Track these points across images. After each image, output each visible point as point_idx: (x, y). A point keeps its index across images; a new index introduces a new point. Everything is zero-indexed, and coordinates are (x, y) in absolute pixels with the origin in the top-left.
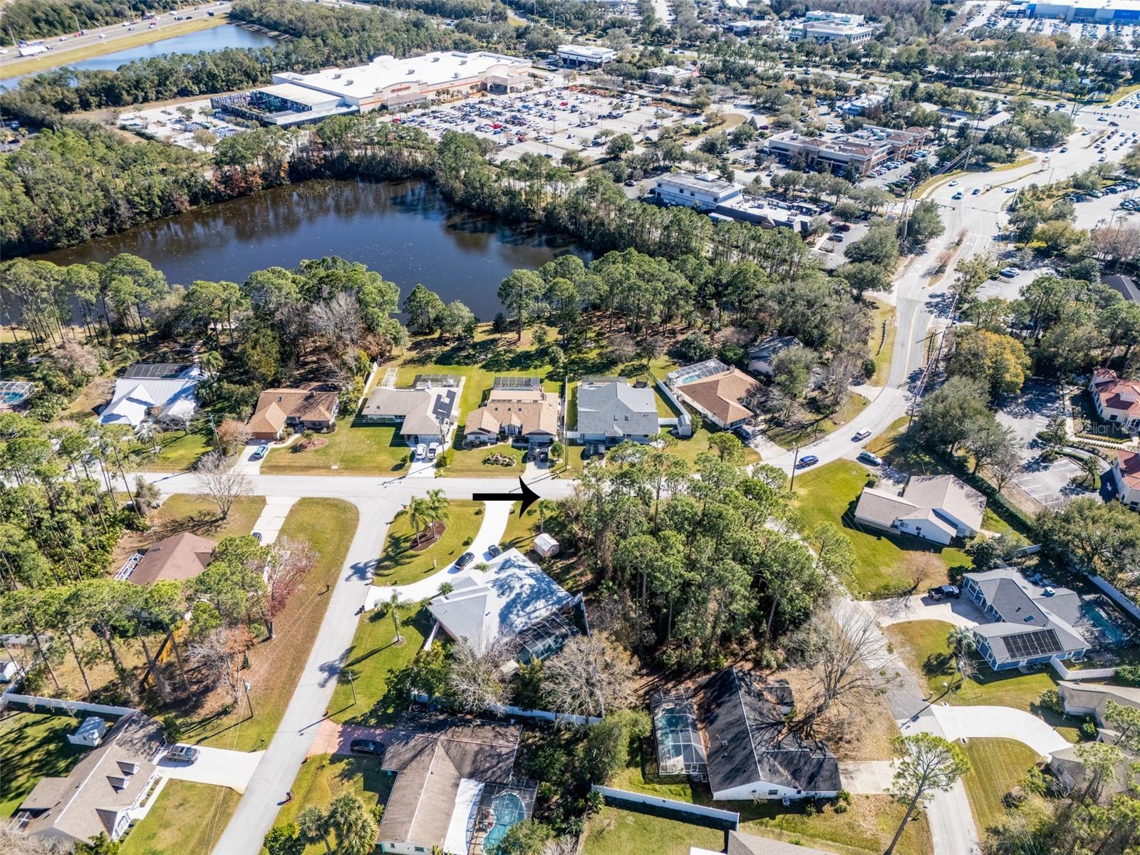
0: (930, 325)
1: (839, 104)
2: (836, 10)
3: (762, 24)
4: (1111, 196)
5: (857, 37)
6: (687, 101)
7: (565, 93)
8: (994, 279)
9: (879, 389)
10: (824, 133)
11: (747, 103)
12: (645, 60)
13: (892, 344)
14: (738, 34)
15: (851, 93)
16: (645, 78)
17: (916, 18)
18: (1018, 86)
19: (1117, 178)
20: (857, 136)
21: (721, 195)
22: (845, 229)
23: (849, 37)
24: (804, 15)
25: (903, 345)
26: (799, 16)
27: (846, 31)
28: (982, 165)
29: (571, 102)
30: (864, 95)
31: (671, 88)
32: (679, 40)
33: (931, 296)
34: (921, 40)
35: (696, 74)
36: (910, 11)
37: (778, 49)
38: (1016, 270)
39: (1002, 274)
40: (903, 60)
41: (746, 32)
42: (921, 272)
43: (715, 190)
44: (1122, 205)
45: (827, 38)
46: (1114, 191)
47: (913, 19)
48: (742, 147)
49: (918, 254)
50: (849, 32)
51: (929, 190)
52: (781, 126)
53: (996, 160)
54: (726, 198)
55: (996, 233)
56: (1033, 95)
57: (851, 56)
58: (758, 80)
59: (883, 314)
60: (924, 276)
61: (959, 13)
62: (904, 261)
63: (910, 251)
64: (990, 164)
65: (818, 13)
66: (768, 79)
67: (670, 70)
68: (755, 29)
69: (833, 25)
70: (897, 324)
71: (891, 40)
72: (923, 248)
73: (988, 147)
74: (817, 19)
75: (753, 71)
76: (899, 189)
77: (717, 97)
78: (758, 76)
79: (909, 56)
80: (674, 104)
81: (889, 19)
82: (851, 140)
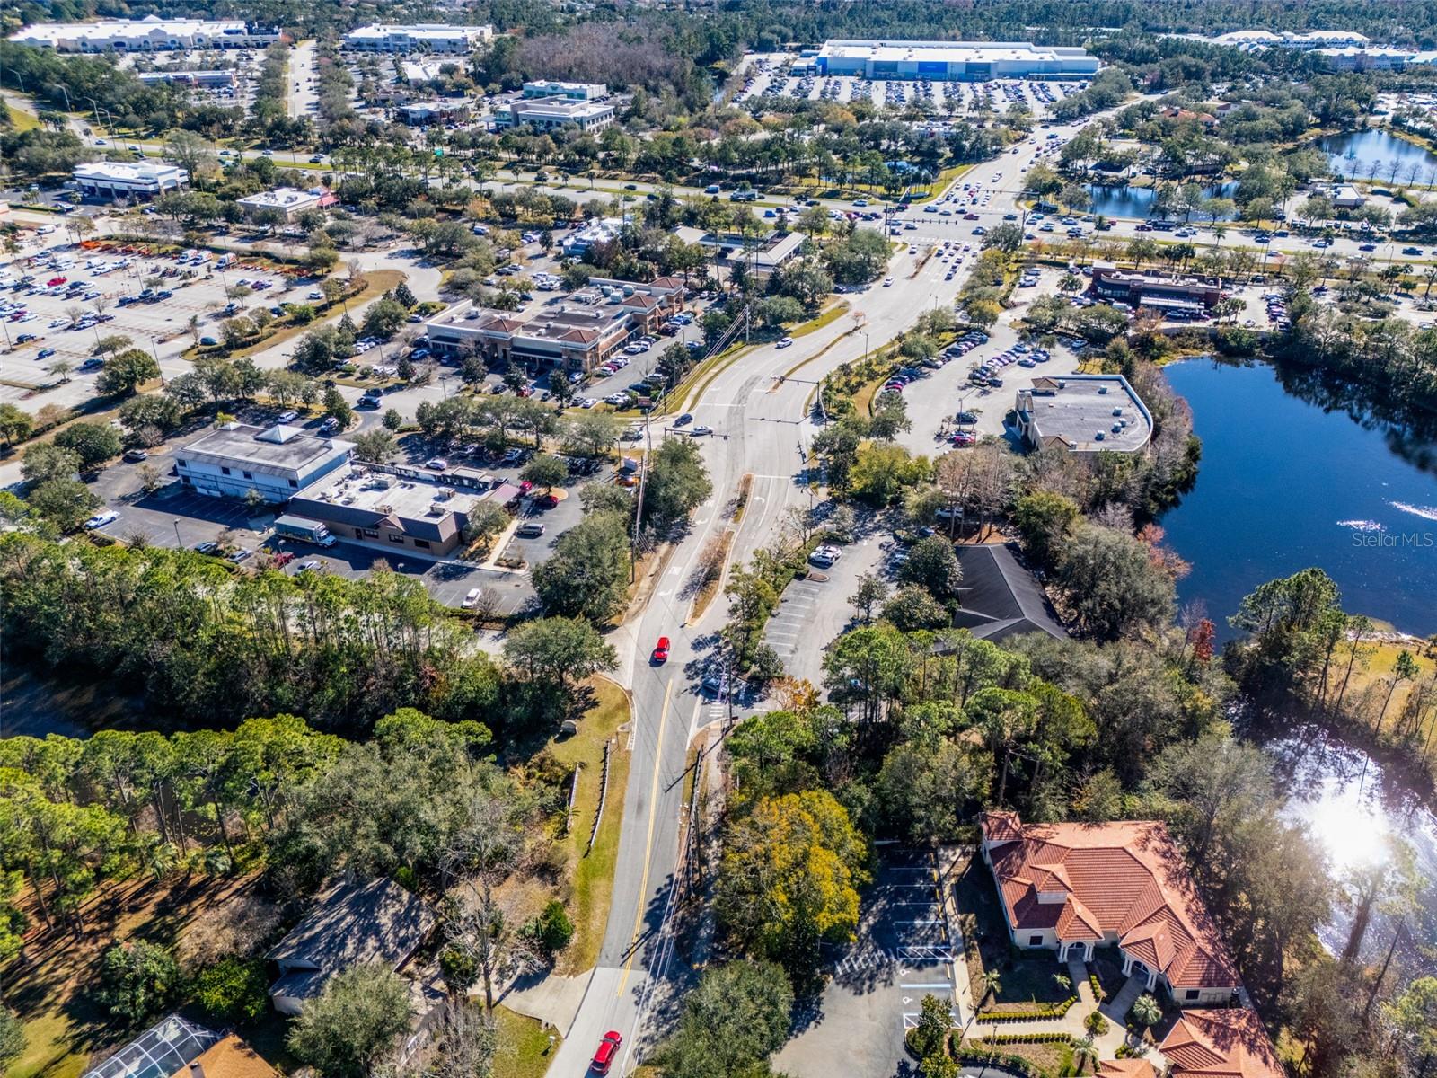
0: (694, 730)
1: (557, 235)
2: (566, 79)
3: (456, 104)
4: (955, 361)
5: (593, 119)
6: (301, 252)
7: (62, 257)
8: (800, 577)
9: (586, 976)
10: (532, 294)
11: (409, 246)
12: (236, 184)
13: (618, 810)
14: (418, 123)
15: (579, 214)
16: (231, 215)
17: (676, 84)
18: (815, 182)
19: (958, 328)
20: (578, 300)
21: (301, 475)
22: (547, 503)
23: (581, 122)
24: (521, 88)
25: (640, 807)
26: (515, 89)
27: (575, 111)
28: (772, 331)
29: (72, 275)
30: (594, 221)
31: (279, 230)
32: (315, 139)
33: (698, 645)
34: (681, 119)
35: (330, 200)
36: (667, 75)
37: (474, 145)
38: (835, 550)
39: (813, 562)
40: (655, 153)
41: (430, 119)
42: (679, 588)
43: (290, 463)
44: (972, 377)
45: (550, 124)
46: (957, 353)
47: (671, 88)
48: (386, 337)
49: (674, 542)
50: (580, 114)
51: (694, 391)
52: (456, 289)
53: (790, 319)
54: (313, 478)
55: (798, 467)
56: (833, 195)
57: (582, 151)
58: (430, 206)
59: (607, 718)
60: (684, 595)
61: (734, 73)
62: (652, 561)
63: (661, 538)
64: (783, 325)
65: (540, 84)
66: (450, 200)
67: (282, 197)
68: (442, 114)
69: (555, 104)
70: (631, 745)
71: (642, 122)
72: (685, 524)
73: (774, 302)
74: (540, 94)
75: (421, 189)
76: (646, 397)
77: (357, 241)
78: (430, 199)
79: (662, 148)
80: (277, 260)
81: (640, 88)
82: (569, 308)
